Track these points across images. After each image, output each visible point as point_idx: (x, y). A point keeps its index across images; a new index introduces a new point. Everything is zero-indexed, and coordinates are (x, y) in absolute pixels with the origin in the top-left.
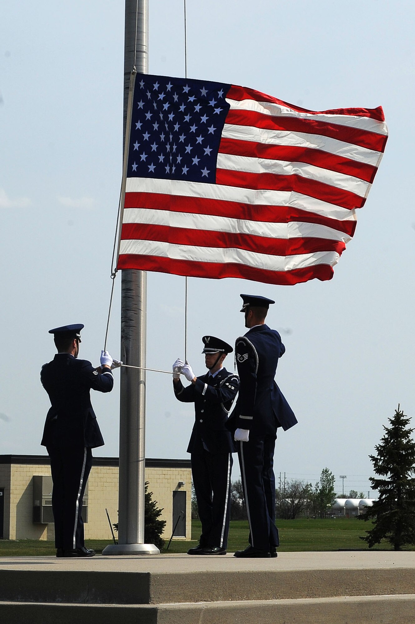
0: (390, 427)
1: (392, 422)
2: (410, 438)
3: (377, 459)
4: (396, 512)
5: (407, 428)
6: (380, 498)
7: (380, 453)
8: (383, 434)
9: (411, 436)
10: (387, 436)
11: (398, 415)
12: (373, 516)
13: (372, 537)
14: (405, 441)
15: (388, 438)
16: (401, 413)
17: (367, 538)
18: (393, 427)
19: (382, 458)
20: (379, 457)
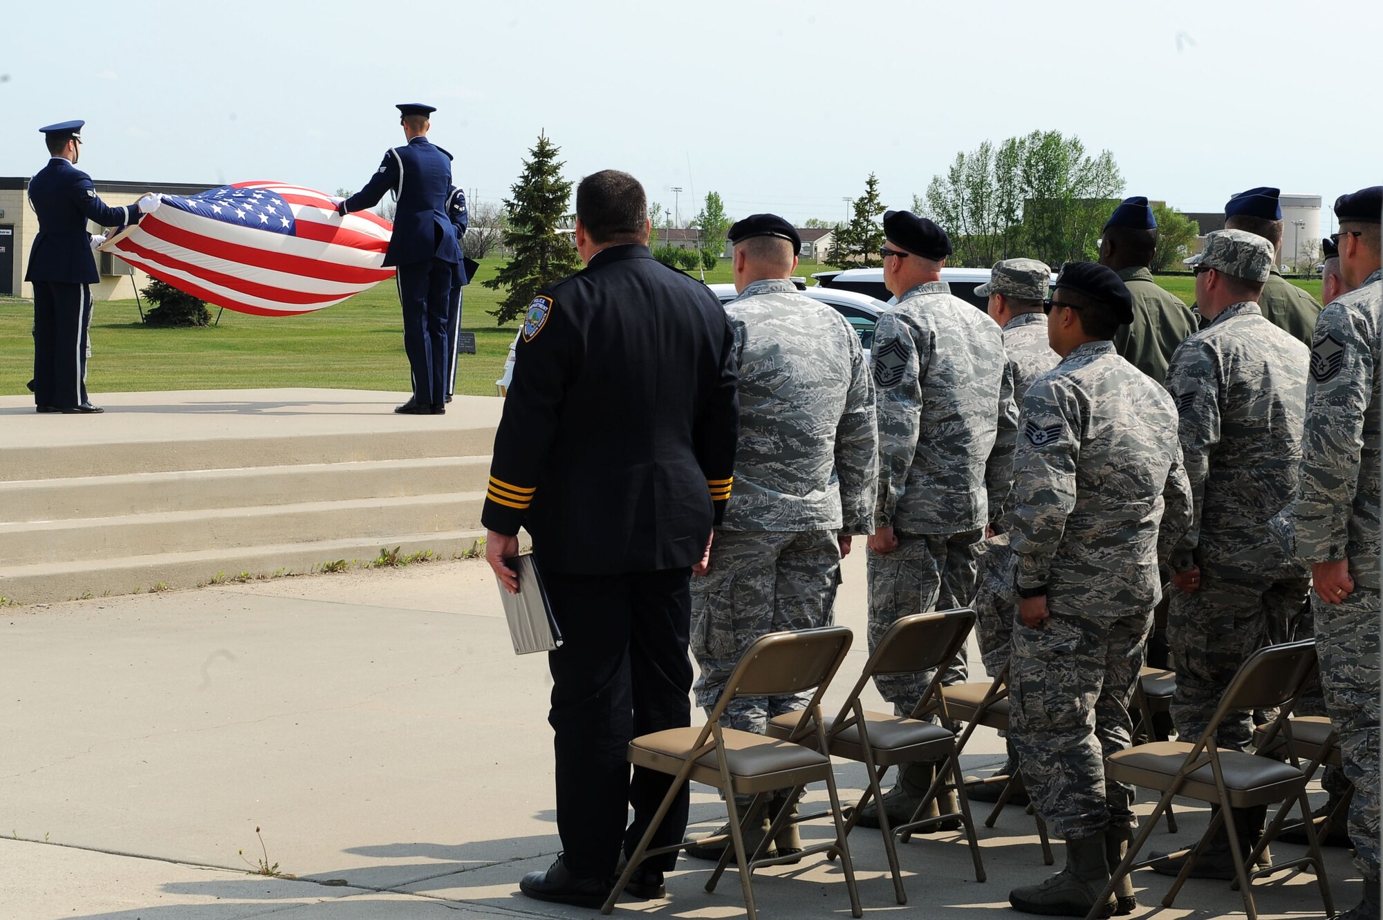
0: (532, 160)
1: (535, 154)
2: (560, 175)
3: (513, 204)
4: (537, 278)
5: (553, 162)
6: (516, 259)
7: (518, 197)
8: (522, 170)
9: (561, 172)
10: (526, 173)
11: (542, 145)
12: (505, 283)
13: (503, 312)
14: (551, 180)
15: (528, 176)
16: (546, 140)
17: (496, 314)
18: (537, 160)
19: (520, 203)
20: (516, 202)
